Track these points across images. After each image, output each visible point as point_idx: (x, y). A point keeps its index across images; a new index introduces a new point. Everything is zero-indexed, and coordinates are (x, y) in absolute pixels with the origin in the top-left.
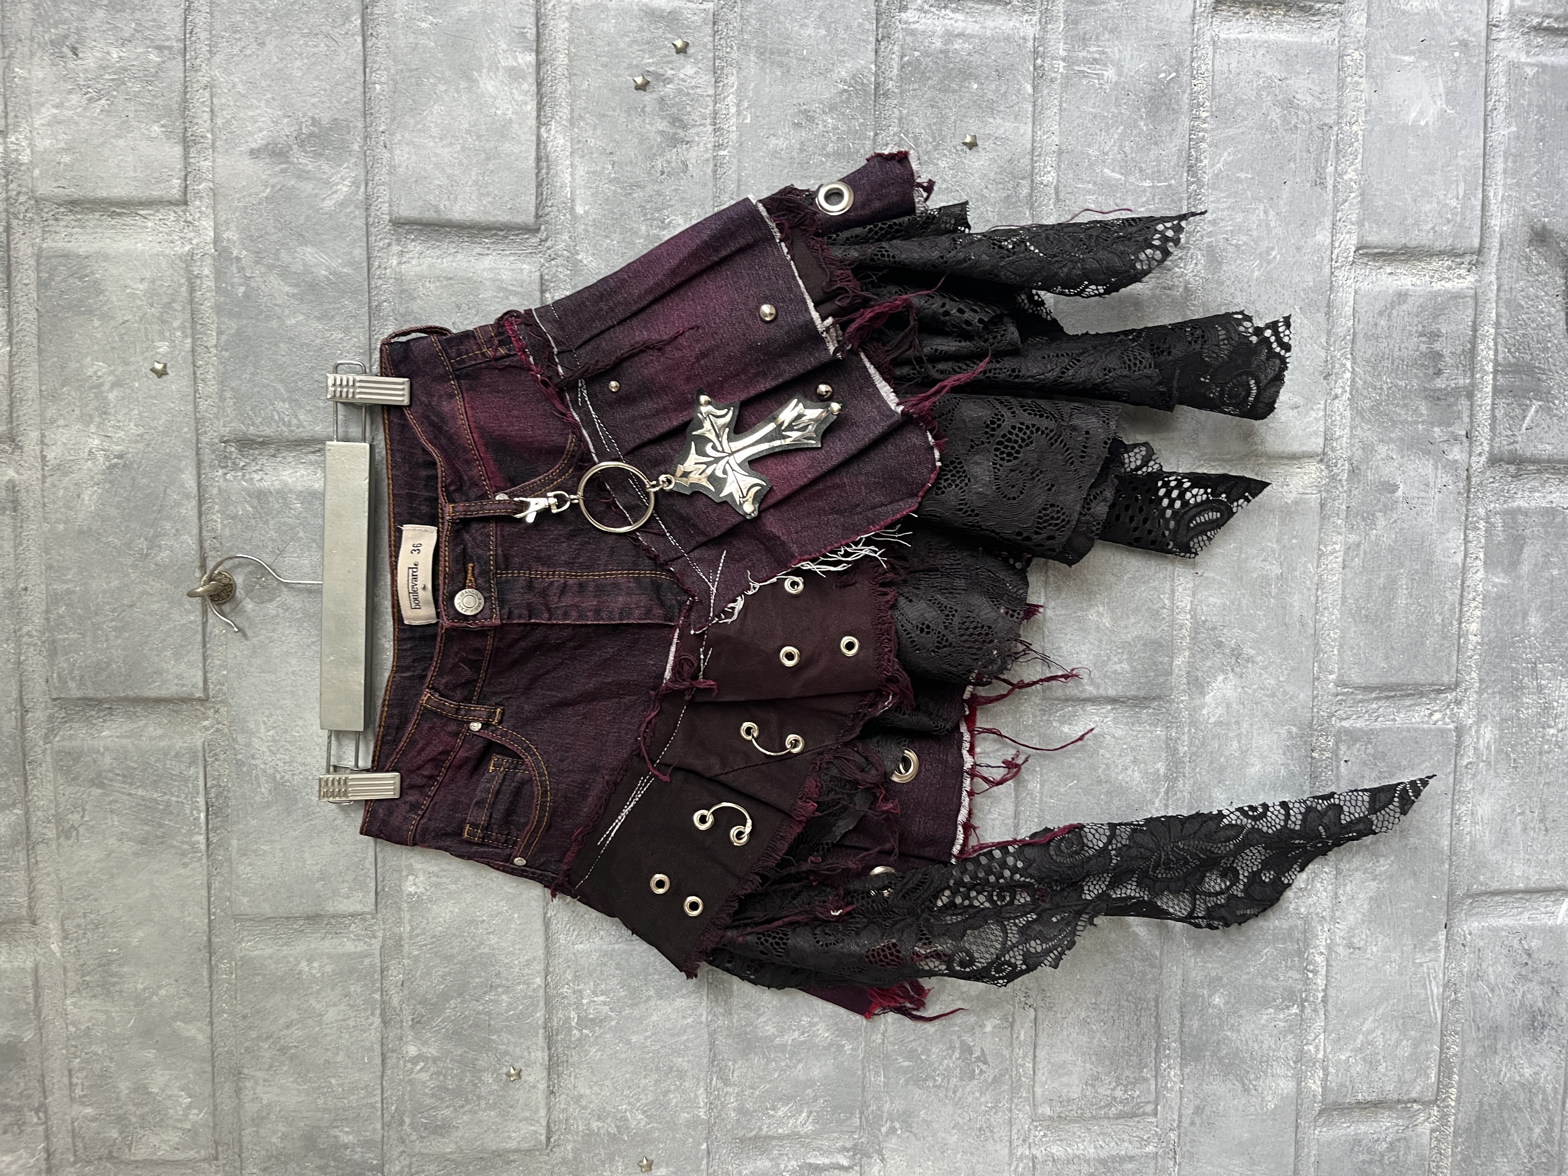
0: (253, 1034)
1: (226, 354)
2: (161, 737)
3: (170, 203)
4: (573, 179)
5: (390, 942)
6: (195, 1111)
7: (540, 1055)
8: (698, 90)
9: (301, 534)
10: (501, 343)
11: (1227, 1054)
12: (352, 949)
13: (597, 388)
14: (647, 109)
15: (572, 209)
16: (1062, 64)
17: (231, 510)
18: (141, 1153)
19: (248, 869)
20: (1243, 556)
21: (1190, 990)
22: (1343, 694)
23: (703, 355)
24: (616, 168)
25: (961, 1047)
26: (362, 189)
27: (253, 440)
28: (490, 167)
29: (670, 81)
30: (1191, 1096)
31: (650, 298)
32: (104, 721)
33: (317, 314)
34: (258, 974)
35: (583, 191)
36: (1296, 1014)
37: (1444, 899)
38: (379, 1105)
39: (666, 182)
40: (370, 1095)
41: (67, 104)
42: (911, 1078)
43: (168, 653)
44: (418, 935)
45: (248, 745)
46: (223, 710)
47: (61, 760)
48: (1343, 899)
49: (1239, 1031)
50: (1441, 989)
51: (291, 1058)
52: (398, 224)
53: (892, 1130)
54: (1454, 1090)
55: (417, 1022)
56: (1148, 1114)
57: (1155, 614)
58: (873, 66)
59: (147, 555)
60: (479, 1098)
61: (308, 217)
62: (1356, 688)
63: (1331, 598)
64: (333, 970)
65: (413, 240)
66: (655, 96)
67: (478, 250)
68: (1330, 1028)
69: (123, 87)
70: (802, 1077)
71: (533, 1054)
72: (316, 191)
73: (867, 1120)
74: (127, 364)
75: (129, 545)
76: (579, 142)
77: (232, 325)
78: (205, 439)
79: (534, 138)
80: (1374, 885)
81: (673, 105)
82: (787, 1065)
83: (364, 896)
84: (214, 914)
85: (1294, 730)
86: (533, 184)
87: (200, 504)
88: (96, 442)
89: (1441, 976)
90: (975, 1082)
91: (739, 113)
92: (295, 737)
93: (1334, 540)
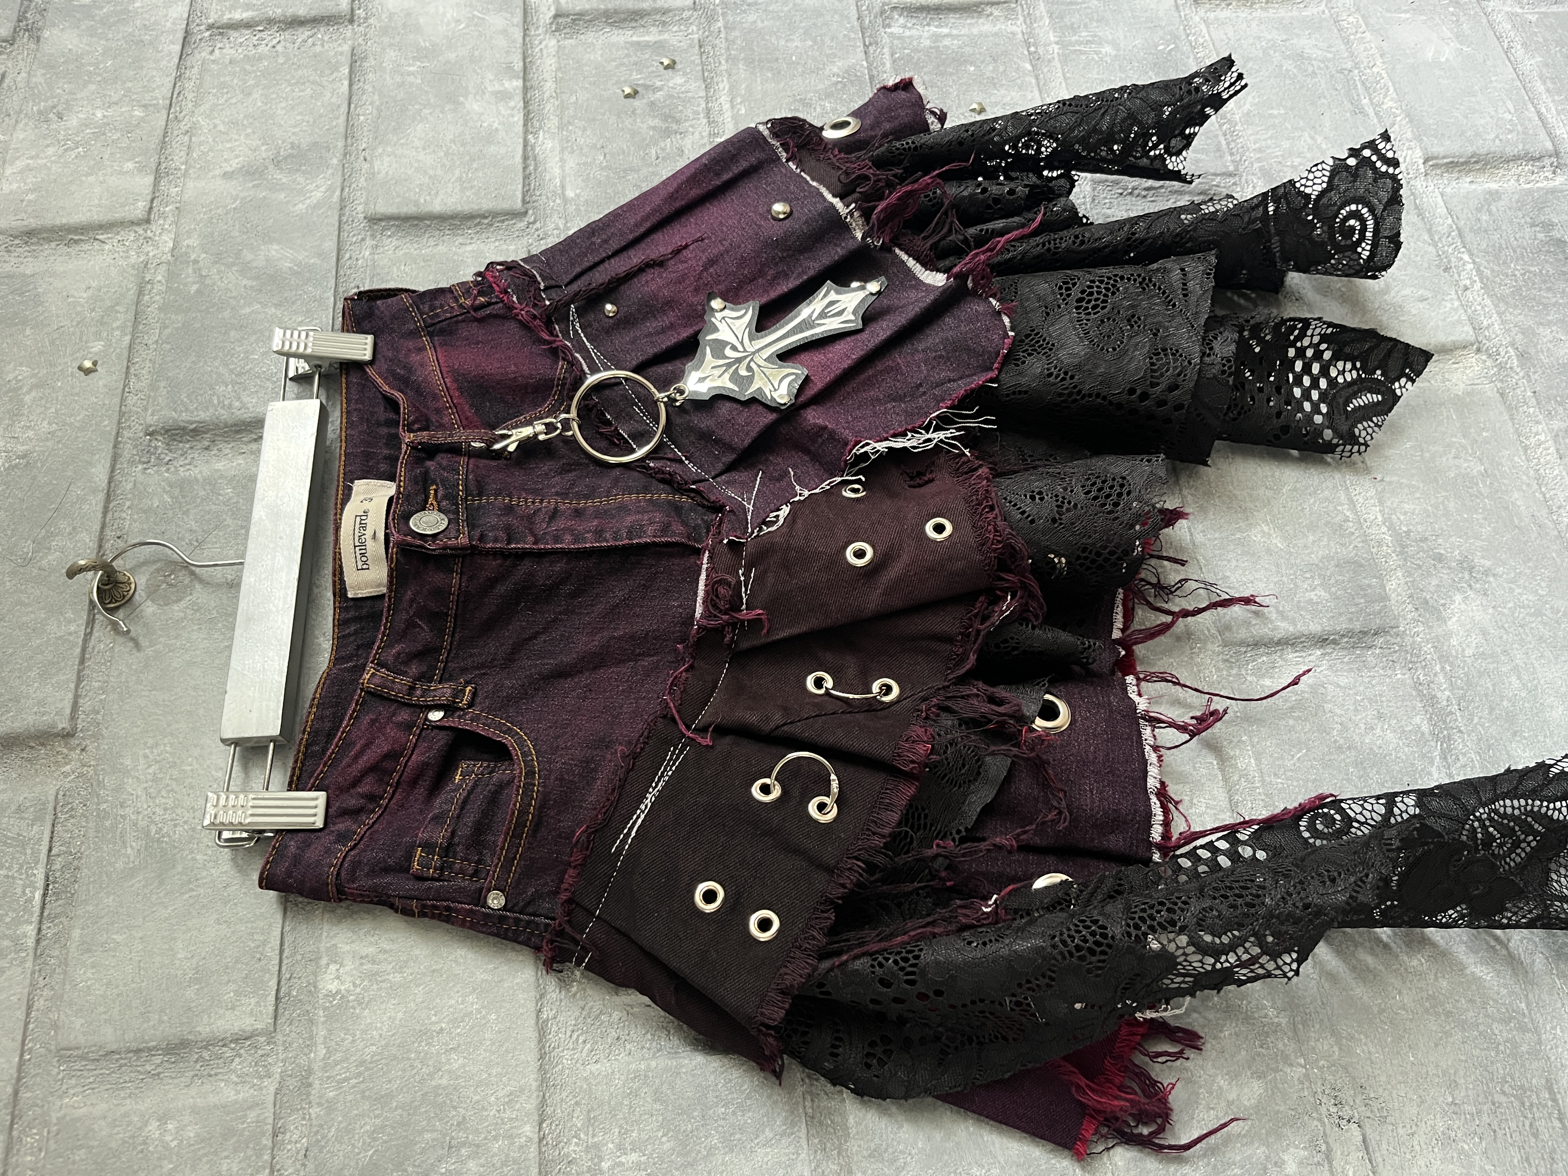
1: (167, 347)
3: (132, 223)
4: (563, 172)
8: (690, 94)
9: (229, 521)
10: (481, 293)
12: (232, 1097)
13: (591, 317)
14: (639, 112)
15: (562, 195)
16: (1056, 47)
17: (145, 503)
19: (89, 974)
20: (1427, 455)
27: (184, 429)
28: (475, 165)
29: (660, 89)
33: (275, 302)
34: (81, 1147)
35: (573, 179)
41: (42, 155)
43: (33, 674)
44: (336, 1064)
45: (118, 789)
46: (92, 747)
52: (374, 220)
58: (865, 63)
59: (30, 560)
61: (276, 220)
64: (198, 1135)
65: (390, 236)
66: (645, 101)
69: (103, 137)
72: (288, 199)
74: (53, 366)
76: (568, 141)
77: (178, 320)
78: (127, 433)
79: (521, 140)
81: (664, 107)
83: (258, 1004)
84: (30, 1050)
86: (520, 177)
87: (108, 499)
91: (733, 107)
92: (185, 771)
93: (1534, 430)
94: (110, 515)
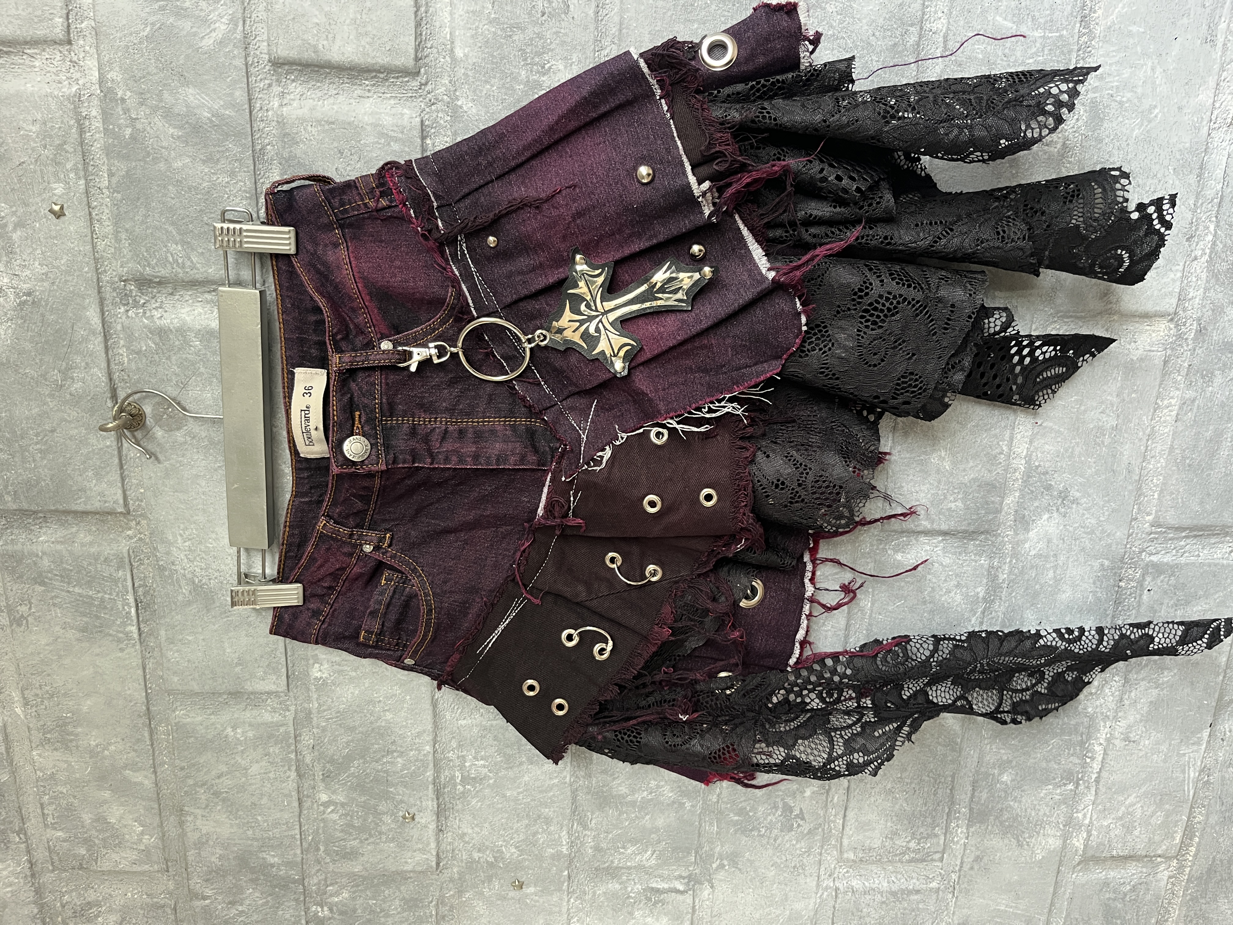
0: (190, 782)
1: (119, 196)
2: (91, 544)
3: (54, 42)
4: (452, 20)
5: (302, 715)
6: (147, 837)
7: (430, 804)
9: (202, 370)
10: (383, 194)
11: (1008, 818)
12: (270, 719)
13: (475, 242)
15: (452, 50)
17: (135, 346)
18: (106, 866)
19: (176, 655)
20: (1083, 408)
21: (983, 770)
22: (1156, 533)
23: (579, 214)
24: (496, 7)
25: (784, 807)
26: (240, 27)
27: (150, 280)
30: (973, 849)
31: (528, 154)
32: (41, 528)
33: (202, 157)
34: (191, 737)
35: (462, 32)
36: (1071, 790)
37: (1214, 704)
38: (298, 836)
39: (546, 25)
40: (289, 829)
42: (739, 829)
43: (90, 474)
44: (325, 711)
45: (168, 553)
46: (144, 522)
47: (6, 562)
48: (1126, 702)
49: (1020, 802)
50: (1197, 774)
51: (224, 800)
52: (278, 64)
53: (722, 866)
54: (1193, 849)
55: (327, 777)
56: (935, 860)
57: (992, 459)
59: (61, 386)
60: (380, 833)
61: (187, 56)
62: (1169, 528)
63: (1159, 447)
64: (254, 735)
65: (293, 81)
67: (359, 92)
68: (1099, 801)
70: (649, 825)
71: (424, 803)
72: (194, 30)
73: (701, 858)
74: (26, 205)
75: (44, 376)
77: (121, 167)
78: (105, 278)
80: (1155, 692)
82: (636, 817)
83: (277, 679)
84: (150, 688)
85: (1106, 563)
86: (412, 24)
87: (106, 340)
88: (6, 280)
89: (1199, 763)
90: (793, 833)
92: (209, 548)
93: (1171, 395)
94: (110, 352)
